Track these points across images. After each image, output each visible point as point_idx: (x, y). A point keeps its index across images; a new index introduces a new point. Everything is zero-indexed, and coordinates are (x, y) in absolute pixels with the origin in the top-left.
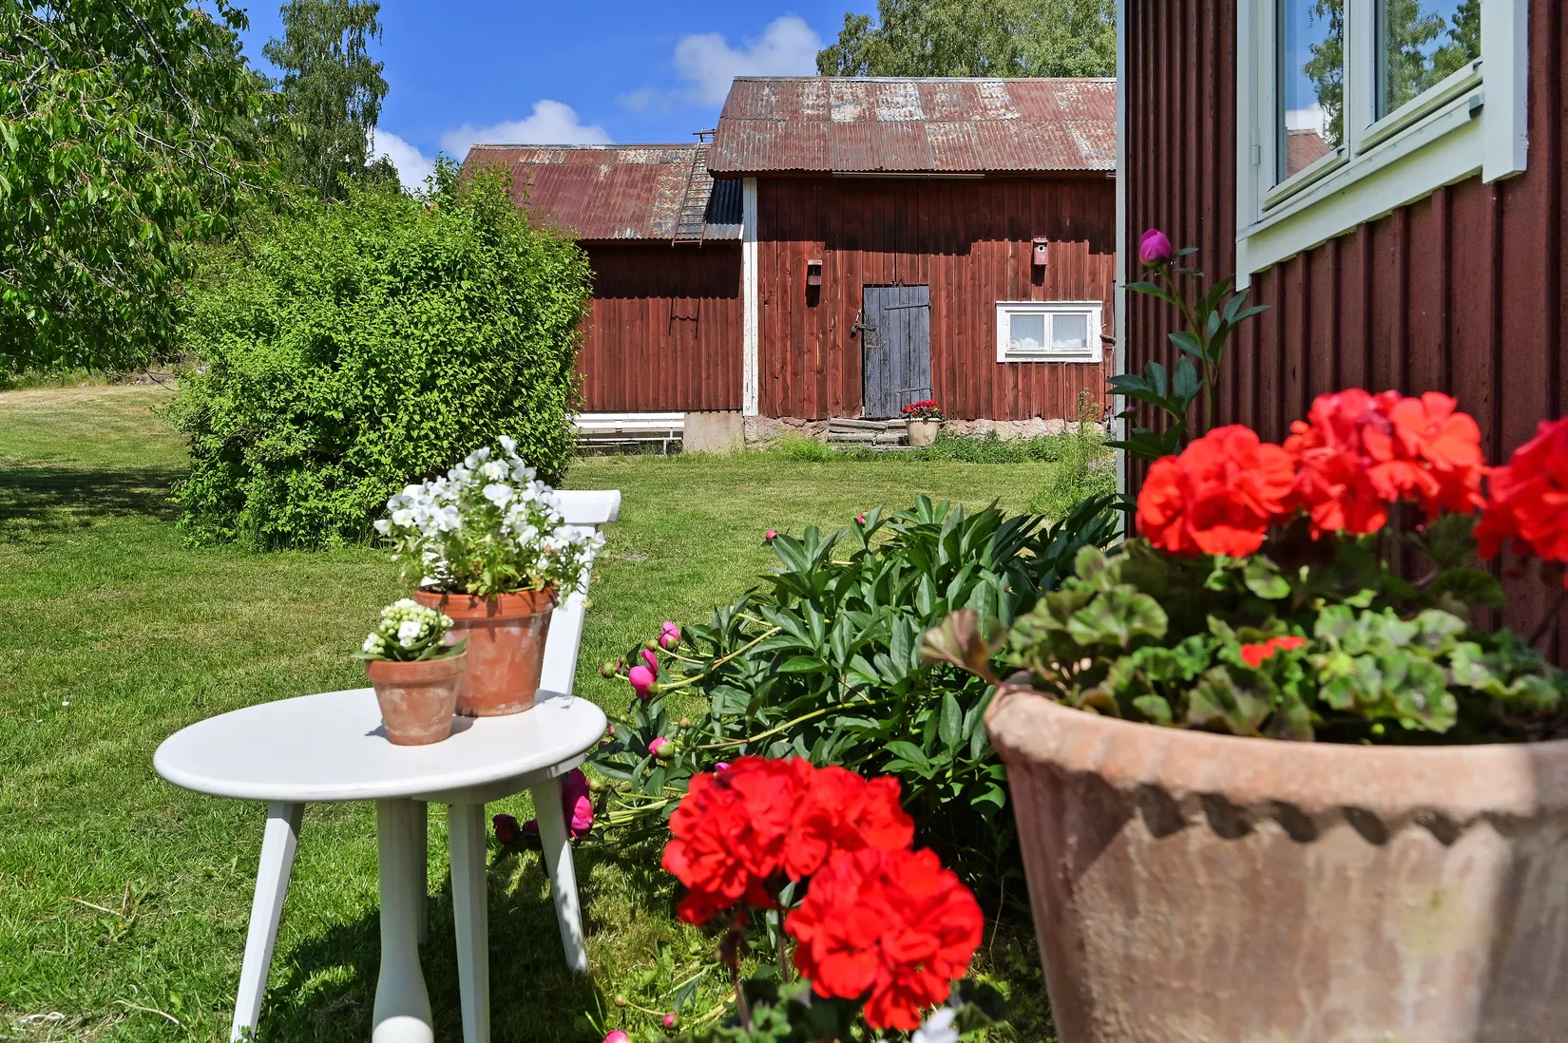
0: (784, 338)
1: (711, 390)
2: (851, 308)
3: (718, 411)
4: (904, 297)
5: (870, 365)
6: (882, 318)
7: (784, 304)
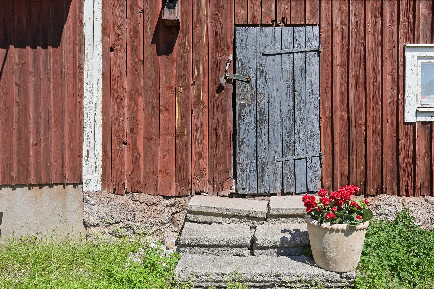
0: (135, 92)
1: (42, 159)
2: (219, 55)
3: (51, 186)
4: (287, 38)
5: (243, 127)
6: (258, 66)
7: (135, 50)
